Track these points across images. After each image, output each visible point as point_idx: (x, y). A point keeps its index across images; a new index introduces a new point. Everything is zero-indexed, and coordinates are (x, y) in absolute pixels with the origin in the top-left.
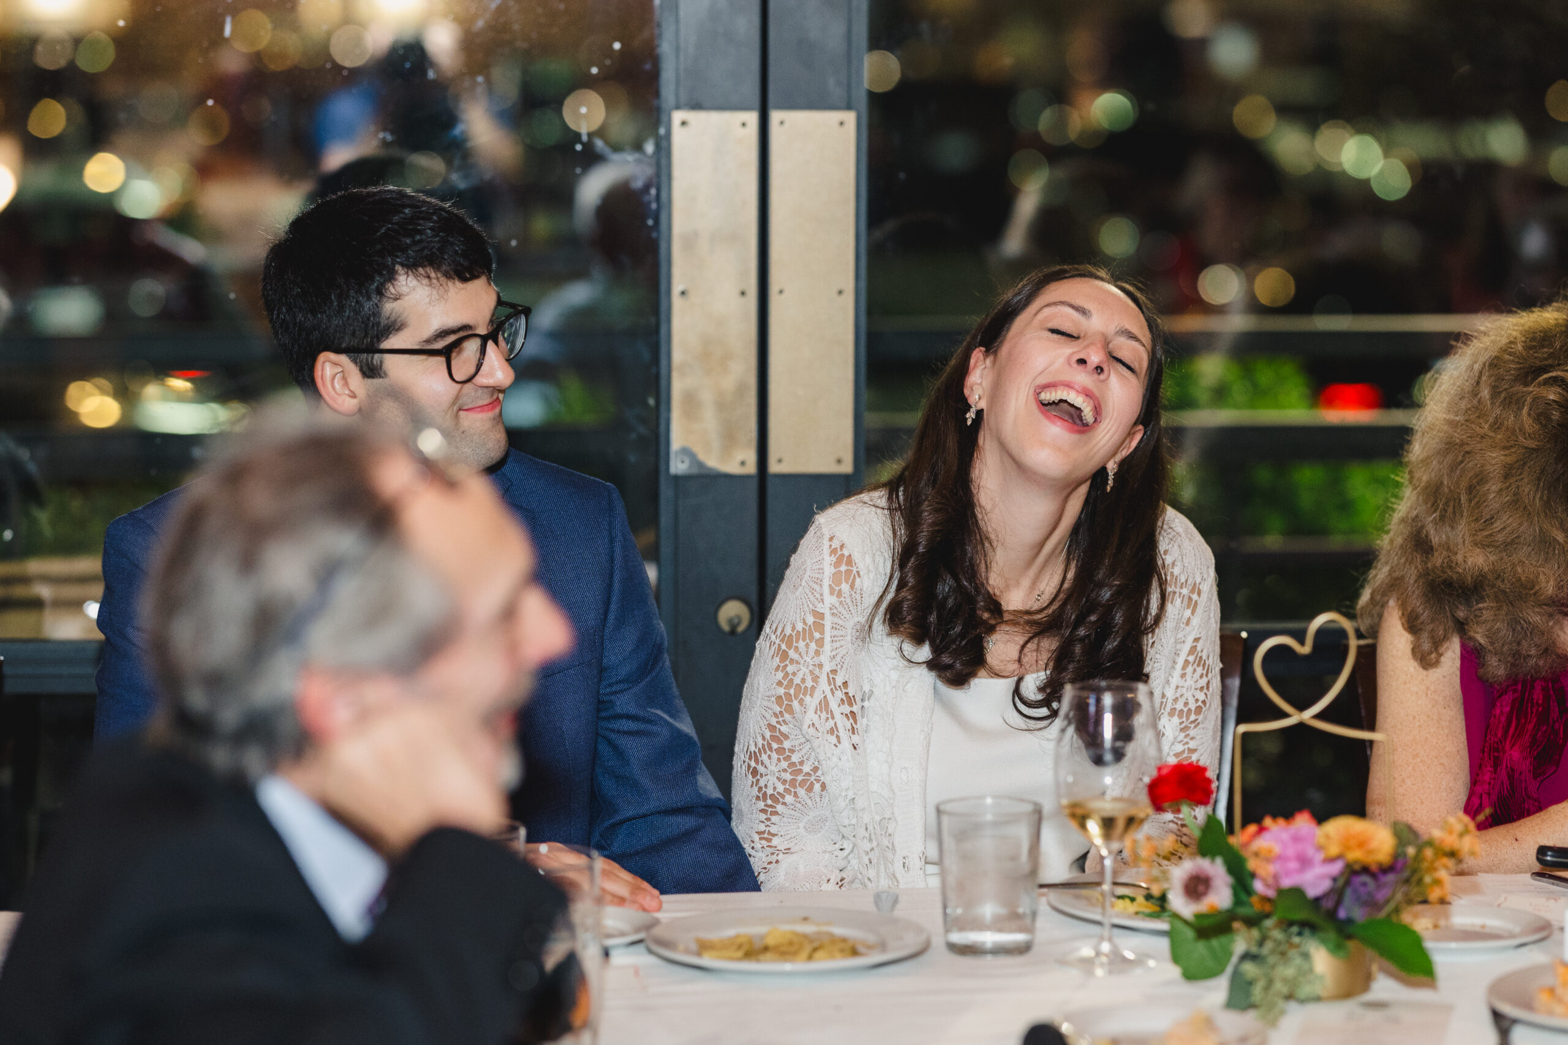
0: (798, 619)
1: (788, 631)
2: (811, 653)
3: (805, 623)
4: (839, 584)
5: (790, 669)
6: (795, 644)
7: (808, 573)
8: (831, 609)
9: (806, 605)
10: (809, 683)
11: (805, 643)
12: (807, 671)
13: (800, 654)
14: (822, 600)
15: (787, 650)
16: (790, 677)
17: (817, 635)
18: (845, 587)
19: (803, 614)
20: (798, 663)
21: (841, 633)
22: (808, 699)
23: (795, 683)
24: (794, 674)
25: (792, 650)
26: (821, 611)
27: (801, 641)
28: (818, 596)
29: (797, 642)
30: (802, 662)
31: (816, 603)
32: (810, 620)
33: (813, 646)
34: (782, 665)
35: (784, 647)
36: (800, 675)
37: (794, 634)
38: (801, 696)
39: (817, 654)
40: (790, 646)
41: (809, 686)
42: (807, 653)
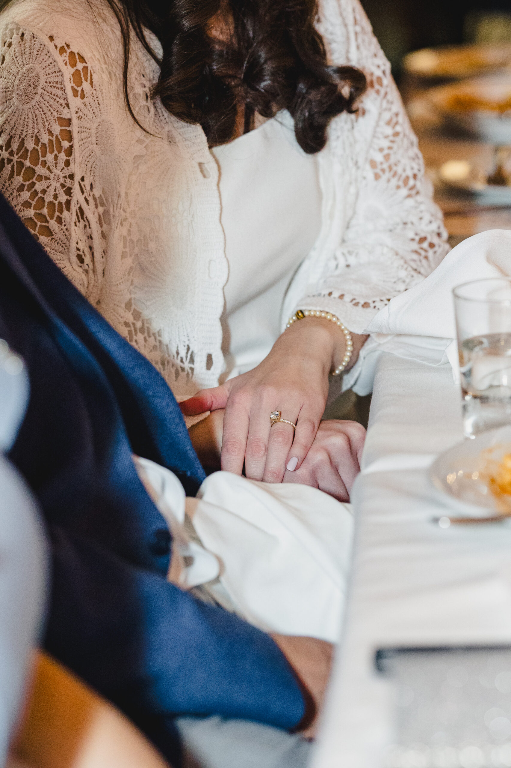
0: (42, 130)
1: (30, 145)
2: (61, 165)
3: (51, 133)
4: (80, 84)
5: (39, 187)
6: (41, 159)
7: (43, 80)
8: (77, 112)
9: (48, 113)
10: (63, 198)
11: (54, 154)
12: (58, 185)
13: (48, 168)
14: (67, 105)
15: (33, 167)
16: (40, 195)
17: (66, 144)
18: (86, 85)
19: (47, 124)
20: (47, 178)
21: (86, 135)
22: (65, 214)
23: (47, 201)
24: (44, 192)
25: (39, 166)
26: (67, 117)
27: (48, 154)
28: (62, 101)
29: (44, 156)
30: (52, 176)
31: (61, 108)
32: (57, 129)
33: (62, 156)
34: (27, 183)
35: (27, 163)
36: (51, 192)
37: (39, 148)
38: (57, 213)
39: (67, 163)
40: (35, 161)
41: (64, 201)
42: (56, 166)
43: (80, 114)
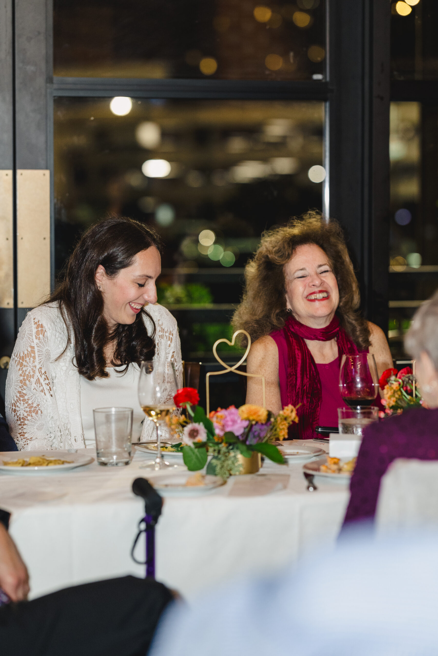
0: (25, 350)
1: (22, 355)
2: (32, 362)
3: (28, 351)
4: (39, 335)
5: (24, 369)
6: (25, 359)
7: (27, 332)
8: (36, 344)
9: (27, 344)
10: (32, 373)
11: (29, 358)
12: (31, 369)
13: (27, 363)
14: (33, 341)
15: (23, 362)
16: (25, 372)
17: (33, 355)
18: (41, 336)
19: (26, 347)
20: (27, 366)
21: (41, 353)
22: (32, 379)
23: (26, 374)
24: (26, 371)
25: (24, 362)
26: (33, 346)
27: (27, 358)
28: (31, 340)
29: (26, 358)
30: (28, 365)
31: (31, 343)
32: (29, 349)
33: (32, 359)
34: (21, 368)
35: (21, 361)
36: (28, 371)
37: (24, 356)
38: (29, 378)
39: (34, 362)
40: (23, 360)
41: (32, 374)
42: (30, 362)
43: (38, 345)
